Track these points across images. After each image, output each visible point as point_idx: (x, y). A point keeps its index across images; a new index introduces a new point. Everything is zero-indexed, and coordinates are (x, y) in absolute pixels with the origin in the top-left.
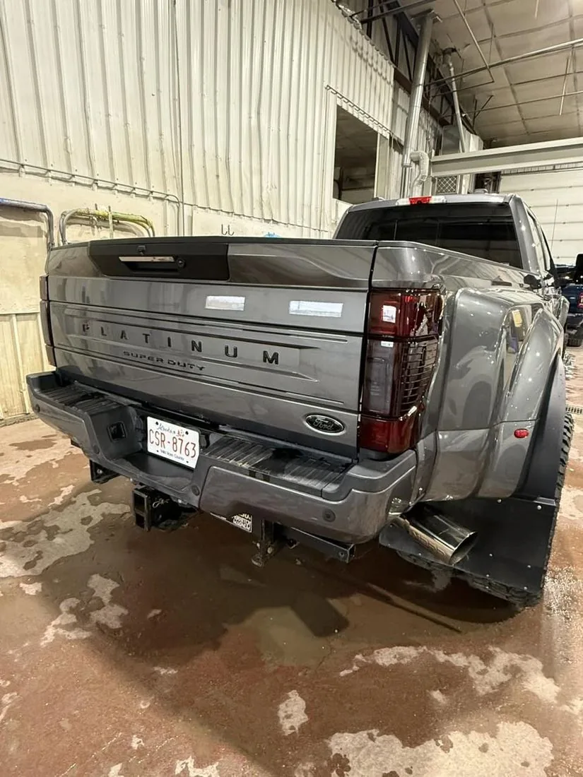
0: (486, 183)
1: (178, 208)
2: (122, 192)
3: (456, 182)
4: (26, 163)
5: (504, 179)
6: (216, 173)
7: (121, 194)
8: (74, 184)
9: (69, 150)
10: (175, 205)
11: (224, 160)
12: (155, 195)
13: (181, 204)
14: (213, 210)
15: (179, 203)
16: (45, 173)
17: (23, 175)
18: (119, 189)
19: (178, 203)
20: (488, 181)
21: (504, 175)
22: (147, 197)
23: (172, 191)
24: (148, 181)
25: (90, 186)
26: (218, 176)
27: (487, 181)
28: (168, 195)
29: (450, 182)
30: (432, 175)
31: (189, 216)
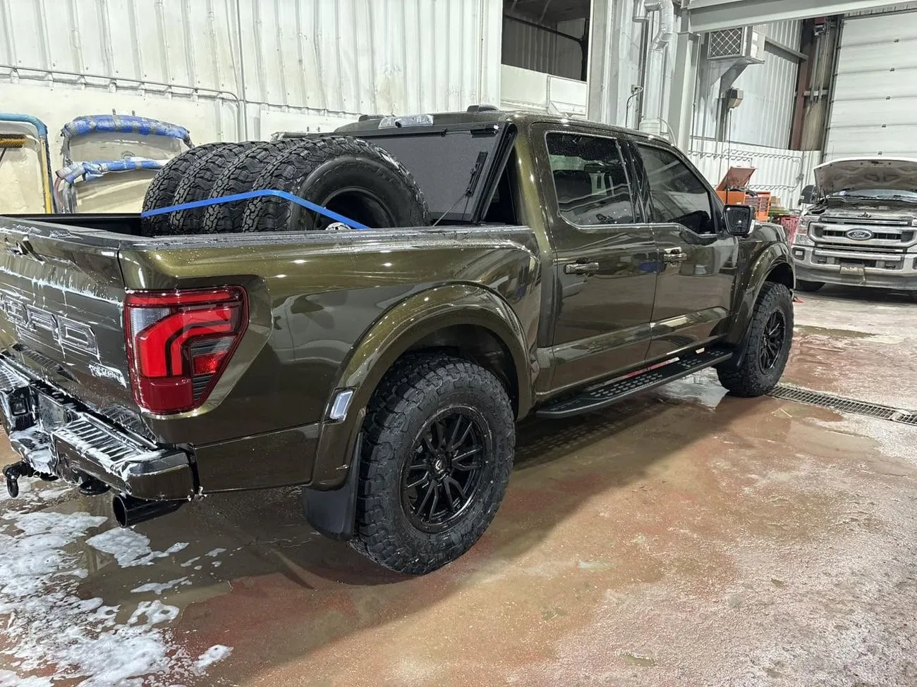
0: (817, 34)
1: (238, 106)
2: (153, 92)
3: (740, 37)
4: (19, 65)
5: (848, 26)
6: (298, 57)
7: (151, 95)
8: (83, 86)
9: (77, 45)
10: (234, 105)
11: (310, 36)
12: (200, 92)
13: (241, 103)
14: (294, 108)
15: (240, 102)
16: (44, 75)
17: (16, 80)
18: (148, 88)
19: (236, 101)
20: (821, 29)
21: (850, 17)
22: (188, 96)
23: (230, 87)
24: (191, 75)
25: (106, 87)
26: (300, 61)
27: (818, 30)
28: (221, 93)
29: (731, 38)
30: (690, 30)
31: (256, 118)
